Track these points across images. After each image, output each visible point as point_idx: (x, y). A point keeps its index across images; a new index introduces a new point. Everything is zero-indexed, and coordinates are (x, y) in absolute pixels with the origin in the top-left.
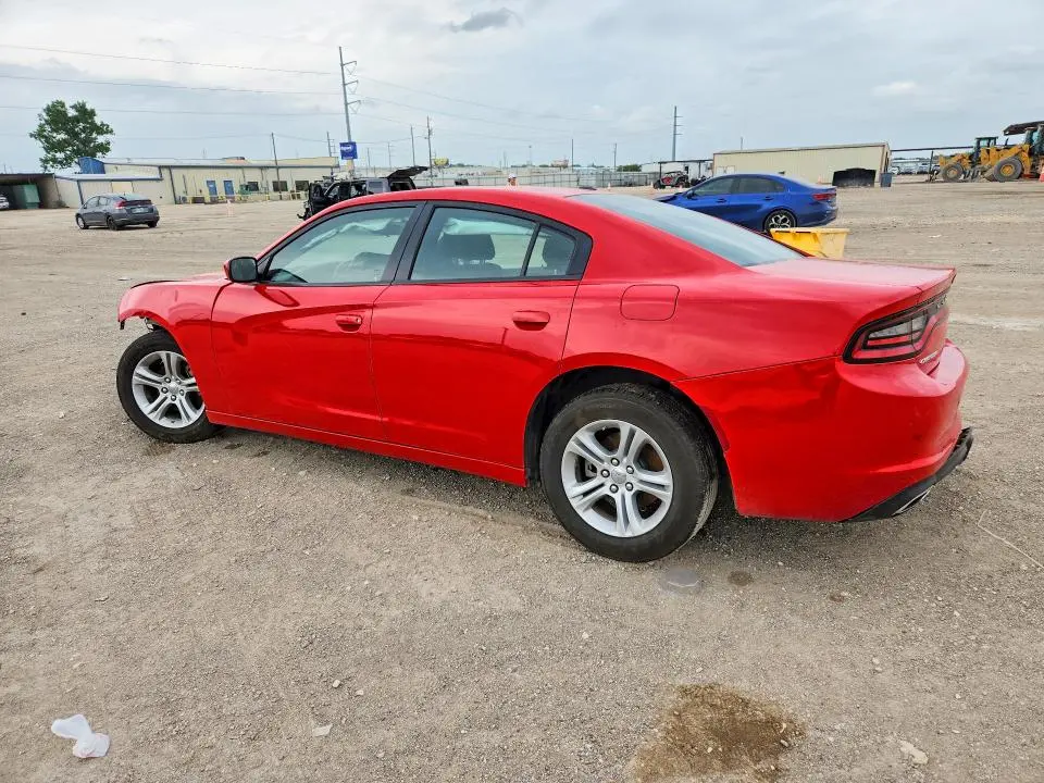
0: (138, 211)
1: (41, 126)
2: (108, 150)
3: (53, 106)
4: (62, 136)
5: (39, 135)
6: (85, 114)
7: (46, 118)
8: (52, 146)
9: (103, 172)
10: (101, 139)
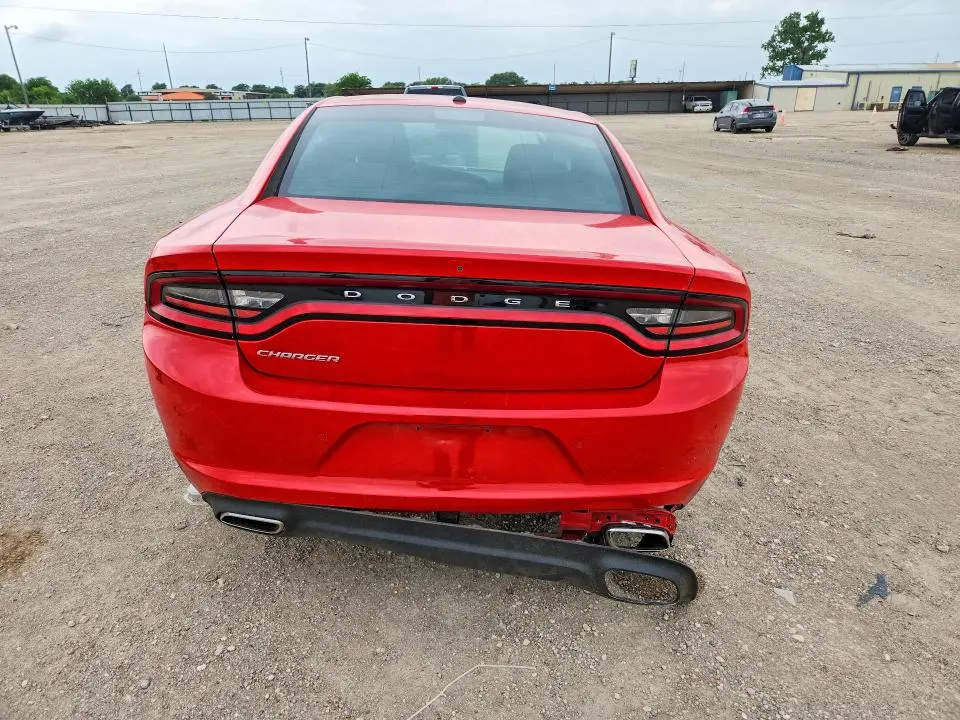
0: (759, 116)
1: (773, 38)
2: (824, 56)
3: (790, 17)
4: (789, 45)
5: (770, 45)
6: (815, 21)
7: (780, 29)
8: (777, 55)
9: (800, 78)
10: (820, 47)
